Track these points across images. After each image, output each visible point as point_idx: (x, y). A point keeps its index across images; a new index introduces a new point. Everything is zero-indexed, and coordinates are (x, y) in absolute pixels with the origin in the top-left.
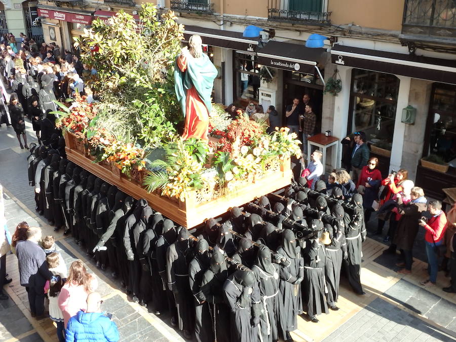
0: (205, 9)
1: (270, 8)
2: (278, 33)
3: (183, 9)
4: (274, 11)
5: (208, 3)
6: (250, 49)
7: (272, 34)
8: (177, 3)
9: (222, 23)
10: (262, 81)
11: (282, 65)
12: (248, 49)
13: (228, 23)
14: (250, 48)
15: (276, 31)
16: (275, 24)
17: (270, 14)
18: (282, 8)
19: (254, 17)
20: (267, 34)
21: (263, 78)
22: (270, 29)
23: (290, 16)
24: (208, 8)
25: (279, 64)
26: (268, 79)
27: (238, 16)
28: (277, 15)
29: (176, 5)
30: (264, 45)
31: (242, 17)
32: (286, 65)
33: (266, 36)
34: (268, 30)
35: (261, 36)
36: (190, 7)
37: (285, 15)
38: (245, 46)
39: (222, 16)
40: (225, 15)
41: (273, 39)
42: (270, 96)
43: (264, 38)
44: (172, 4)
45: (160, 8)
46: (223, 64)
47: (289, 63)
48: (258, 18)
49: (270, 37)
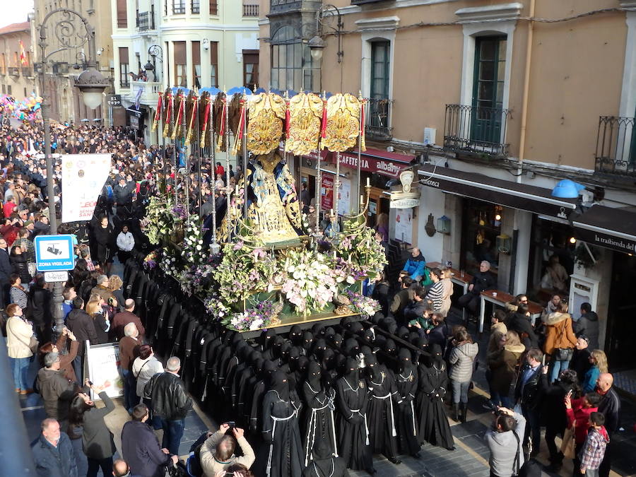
0: (495, 151)
1: (599, 155)
2: (608, 195)
3: (461, 149)
4: (604, 160)
5: (501, 142)
6: (562, 215)
7: (599, 195)
8: (453, 140)
9: (520, 172)
10: (576, 266)
11: (614, 243)
12: (559, 215)
13: (530, 174)
14: (562, 213)
15: (606, 191)
16: (605, 181)
17: (598, 165)
18: (618, 158)
19: (571, 168)
20: (592, 194)
21: (578, 261)
22: (596, 187)
23: (631, 170)
24: (500, 150)
25: (609, 242)
26: (587, 264)
27: (547, 165)
28: (610, 167)
29: (452, 143)
30: (585, 210)
31: (553, 166)
32: (621, 245)
33: (590, 197)
34: (593, 188)
35: (580, 197)
36: (473, 147)
37: (624, 168)
38: (554, 210)
39: (521, 163)
40: (526, 161)
41: (601, 202)
42: (588, 290)
43: (585, 199)
44: (446, 141)
45: (428, 146)
46: (516, 233)
47: (626, 241)
48: (577, 169)
49: (595, 199)
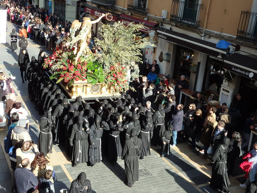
0: (193, 24)
1: (239, 30)
2: (242, 48)
3: (178, 22)
4: (242, 32)
5: (196, 20)
6: (220, 57)
7: (238, 48)
8: (174, 17)
9: (203, 35)
10: (224, 80)
11: (240, 71)
12: (218, 56)
13: (208, 36)
14: (220, 56)
15: (241, 47)
16: (241, 42)
17: (239, 34)
18: (248, 31)
19: (227, 35)
20: (234, 48)
21: (225, 78)
22: (237, 45)
23: (253, 38)
24: (195, 24)
25: (238, 71)
26: (229, 80)
27: (216, 32)
28: (244, 35)
29: (174, 18)
30: (231, 55)
31: (219, 33)
32: (244, 73)
33: (233, 49)
34: (235, 45)
35: (229, 49)
36: (183, 21)
37: (250, 37)
38: (216, 54)
39: (204, 30)
40: (206, 30)
41: (238, 52)
42: (228, 92)
43: (231, 50)
44: (171, 17)
45: (163, 19)
46: (199, 63)
47: (246, 71)
48: (229, 35)
49: (236, 50)
